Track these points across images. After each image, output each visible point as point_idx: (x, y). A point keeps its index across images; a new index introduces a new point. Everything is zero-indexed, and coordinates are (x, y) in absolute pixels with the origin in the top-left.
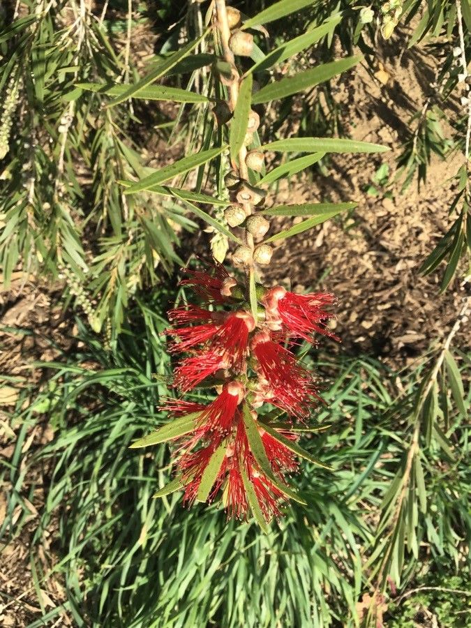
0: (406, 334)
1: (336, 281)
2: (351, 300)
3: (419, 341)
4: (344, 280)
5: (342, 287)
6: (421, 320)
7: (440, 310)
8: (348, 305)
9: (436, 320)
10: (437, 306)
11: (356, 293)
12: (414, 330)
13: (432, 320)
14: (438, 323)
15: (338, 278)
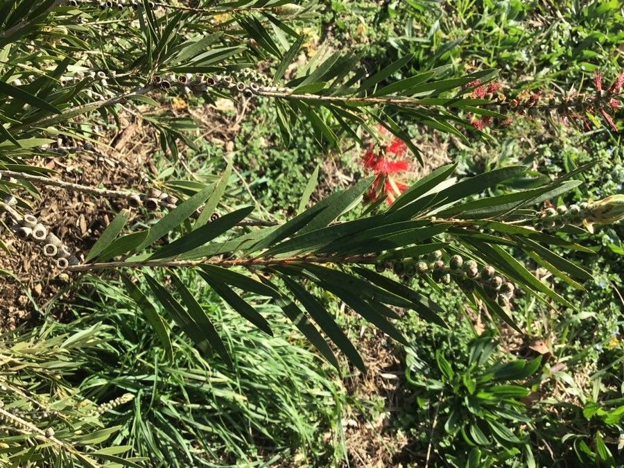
0: (79, 227)
1: (20, 270)
2: (40, 261)
3: (86, 219)
4: (22, 263)
5: (27, 266)
6: (66, 214)
7: (58, 200)
8: (45, 264)
9: (67, 205)
10: (56, 201)
11: (35, 256)
12: (76, 221)
13: (67, 207)
14: (70, 204)
15: (18, 268)
